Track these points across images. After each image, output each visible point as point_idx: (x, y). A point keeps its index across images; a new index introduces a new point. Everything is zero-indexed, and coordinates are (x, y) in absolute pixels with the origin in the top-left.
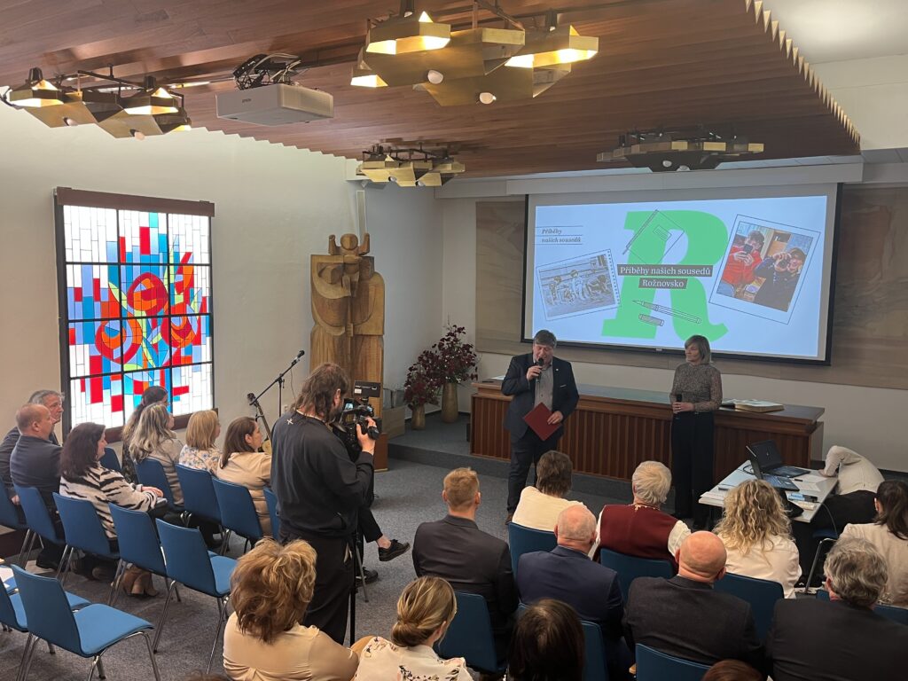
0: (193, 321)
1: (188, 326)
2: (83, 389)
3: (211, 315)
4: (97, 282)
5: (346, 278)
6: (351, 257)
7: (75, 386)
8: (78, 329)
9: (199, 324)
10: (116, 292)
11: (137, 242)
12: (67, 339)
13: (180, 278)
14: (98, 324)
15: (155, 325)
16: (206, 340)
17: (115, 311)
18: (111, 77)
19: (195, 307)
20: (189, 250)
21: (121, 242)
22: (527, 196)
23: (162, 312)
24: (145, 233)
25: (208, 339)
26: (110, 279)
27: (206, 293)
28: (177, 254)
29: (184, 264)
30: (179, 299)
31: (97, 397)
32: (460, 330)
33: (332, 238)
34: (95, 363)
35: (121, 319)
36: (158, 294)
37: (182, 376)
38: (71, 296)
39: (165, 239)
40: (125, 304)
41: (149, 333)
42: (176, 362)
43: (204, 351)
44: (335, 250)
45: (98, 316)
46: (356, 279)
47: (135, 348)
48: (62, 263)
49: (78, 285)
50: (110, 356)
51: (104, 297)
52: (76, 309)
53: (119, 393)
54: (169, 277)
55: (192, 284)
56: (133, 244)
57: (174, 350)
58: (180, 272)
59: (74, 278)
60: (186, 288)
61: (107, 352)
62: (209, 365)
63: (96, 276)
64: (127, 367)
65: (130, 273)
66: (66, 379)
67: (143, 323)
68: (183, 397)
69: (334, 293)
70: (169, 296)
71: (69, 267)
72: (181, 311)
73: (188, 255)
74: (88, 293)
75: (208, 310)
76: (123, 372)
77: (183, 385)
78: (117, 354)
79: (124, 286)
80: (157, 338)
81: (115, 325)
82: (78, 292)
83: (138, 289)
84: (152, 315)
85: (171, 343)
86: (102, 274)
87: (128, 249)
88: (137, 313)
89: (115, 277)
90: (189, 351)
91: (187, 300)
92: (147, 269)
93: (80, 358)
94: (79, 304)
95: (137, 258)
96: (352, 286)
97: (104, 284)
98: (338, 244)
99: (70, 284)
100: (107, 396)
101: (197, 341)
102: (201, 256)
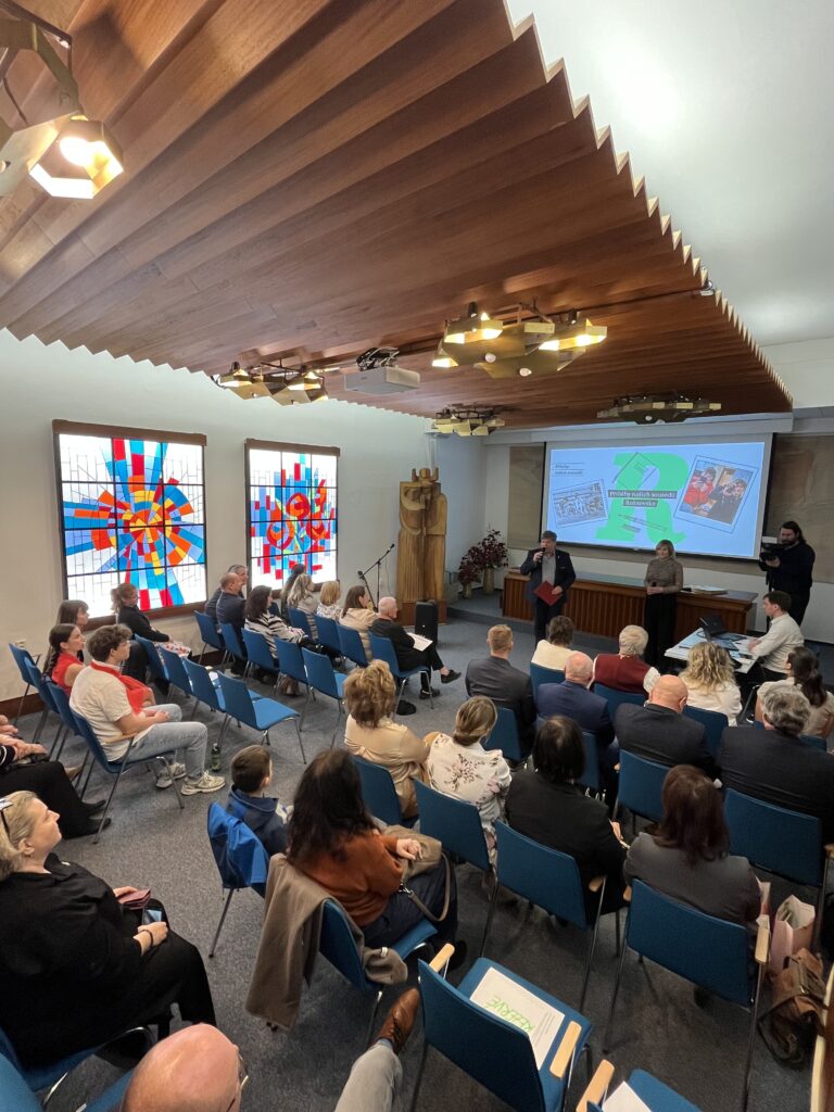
0: (326, 523)
1: (322, 528)
2: (259, 564)
3: (336, 519)
4: (268, 498)
5: (423, 497)
6: (426, 483)
7: (254, 562)
8: (256, 527)
9: (329, 526)
10: (279, 505)
11: (292, 473)
12: (250, 533)
13: (319, 496)
14: (268, 524)
15: (302, 525)
16: (333, 536)
17: (278, 517)
18: (281, 367)
19: (326, 515)
20: (324, 478)
21: (283, 473)
22: (545, 443)
23: (307, 517)
24: (297, 467)
25: (335, 535)
26: (276, 496)
27: (334, 506)
28: (316, 481)
29: (321, 488)
30: (317, 509)
31: (267, 570)
32: (497, 533)
33: (414, 470)
34: (266, 548)
35: (282, 521)
36: (304, 506)
37: (319, 558)
38: (253, 506)
39: (309, 471)
40: (285, 512)
41: (299, 530)
42: (315, 549)
43: (332, 543)
44: (416, 479)
45: (269, 519)
46: (429, 497)
47: (290, 539)
48: (248, 486)
49: (257, 499)
50: (275, 545)
51: (273, 508)
52: (255, 515)
53: (280, 568)
54: (312, 495)
55: (325, 499)
56: (290, 473)
57: (314, 541)
58: (319, 492)
59: (255, 495)
60: (321, 502)
61: (273, 541)
62: (334, 553)
63: (268, 494)
64: (285, 552)
65: (288, 492)
66: (249, 558)
67: (295, 524)
68: (319, 571)
69: (415, 507)
70: (311, 508)
71: (252, 488)
72: (318, 517)
73: (323, 482)
74: (263, 505)
75: (335, 517)
76: (282, 555)
77: (319, 563)
78: (279, 543)
79: (284, 500)
80: (304, 534)
81: (278, 525)
82: (257, 504)
83: (292, 503)
84: (300, 519)
85: (312, 537)
86: (271, 492)
87: (287, 478)
88: (292, 518)
89: (279, 495)
90: (323, 543)
91: (322, 510)
92: (298, 490)
93: (258, 544)
94: (258, 512)
95: (292, 484)
96: (426, 501)
97: (273, 499)
98: (418, 475)
99: (252, 499)
100: (273, 569)
101: (328, 536)
102: (331, 482)
